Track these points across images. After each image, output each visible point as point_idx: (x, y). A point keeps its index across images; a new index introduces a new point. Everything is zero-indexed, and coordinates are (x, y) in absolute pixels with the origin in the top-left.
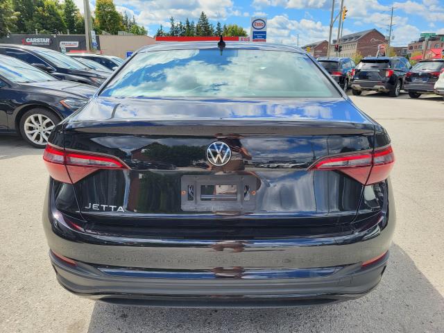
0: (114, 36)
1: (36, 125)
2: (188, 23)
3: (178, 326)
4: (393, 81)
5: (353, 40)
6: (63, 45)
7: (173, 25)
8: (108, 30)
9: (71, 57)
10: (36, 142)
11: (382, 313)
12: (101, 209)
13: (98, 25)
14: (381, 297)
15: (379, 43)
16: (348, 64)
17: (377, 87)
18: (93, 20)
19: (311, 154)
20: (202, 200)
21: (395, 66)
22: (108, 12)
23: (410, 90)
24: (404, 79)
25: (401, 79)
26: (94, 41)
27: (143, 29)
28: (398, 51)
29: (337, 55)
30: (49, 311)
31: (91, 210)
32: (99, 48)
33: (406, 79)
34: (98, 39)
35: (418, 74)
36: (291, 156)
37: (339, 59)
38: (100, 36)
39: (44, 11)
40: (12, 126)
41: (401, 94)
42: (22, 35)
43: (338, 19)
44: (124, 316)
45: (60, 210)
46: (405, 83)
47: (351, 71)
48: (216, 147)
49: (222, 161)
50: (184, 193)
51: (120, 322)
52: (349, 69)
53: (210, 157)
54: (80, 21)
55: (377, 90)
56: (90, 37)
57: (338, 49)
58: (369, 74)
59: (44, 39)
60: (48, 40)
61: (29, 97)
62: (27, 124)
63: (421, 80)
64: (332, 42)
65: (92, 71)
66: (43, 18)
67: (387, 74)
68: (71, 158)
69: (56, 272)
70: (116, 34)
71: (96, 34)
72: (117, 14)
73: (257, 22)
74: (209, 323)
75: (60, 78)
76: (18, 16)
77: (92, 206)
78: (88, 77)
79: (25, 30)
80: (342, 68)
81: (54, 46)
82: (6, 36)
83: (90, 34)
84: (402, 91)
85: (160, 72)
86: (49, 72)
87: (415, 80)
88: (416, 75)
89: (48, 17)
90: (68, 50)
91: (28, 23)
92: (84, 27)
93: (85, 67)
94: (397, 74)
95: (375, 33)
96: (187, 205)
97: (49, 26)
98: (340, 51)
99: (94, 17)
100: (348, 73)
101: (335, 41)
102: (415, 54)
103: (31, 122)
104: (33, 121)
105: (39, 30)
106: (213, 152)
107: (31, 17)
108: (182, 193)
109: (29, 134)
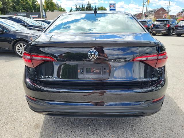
0: (52, 12)
1: (21, 48)
2: (83, 6)
3: (77, 127)
4: (169, 29)
5: (153, 12)
6: (31, 16)
7: (76, 7)
8: (50, 10)
9: (35, 20)
10: (21, 55)
11: (162, 123)
12: (46, 78)
13: (46, 7)
14: (161, 116)
15: (164, 13)
16: (150, 22)
17: (162, 32)
18: (44, 6)
19: (132, 56)
20: (86, 74)
21: (171, 22)
22: (50, 2)
23: (177, 33)
24: (174, 28)
25: (173, 28)
26: (44, 14)
27: (64, 9)
28: (172, 16)
29: (145, 19)
30: (26, 120)
31: (42, 78)
32: (46, 17)
33: (175, 28)
34: (45, 13)
35: (180, 26)
36: (124, 57)
37: (146, 20)
38: (47, 12)
39: (24, 2)
40: (11, 48)
41: (173, 35)
42: (15, 12)
43: (146, 3)
44: (56, 122)
45: (30, 79)
46: (175, 30)
47: (151, 25)
48: (92, 52)
49: (95, 57)
50: (79, 71)
51: (54, 125)
52: (151, 24)
53: (90, 56)
54: (38, 6)
55: (163, 33)
56: (42, 13)
57: (146, 16)
58: (159, 26)
59: (24, 14)
60: (25, 14)
61: (18, 37)
62: (17, 48)
63: (181, 29)
64: (143, 13)
65: (43, 26)
66: (23, 5)
67: (167, 26)
68: (33, 57)
69: (28, 103)
70: (53, 11)
71: (45, 11)
72: (53, 3)
73: (112, 5)
74: (90, 126)
75: (30, 29)
76: (13, 4)
77: (42, 76)
78: (41, 28)
79: (16, 10)
80: (147, 24)
81: (28, 16)
82: (8, 12)
83: (42, 11)
84: (173, 34)
85: (68, 25)
86: (25, 26)
87: (179, 29)
88: (180, 27)
89: (25, 5)
90: (33, 18)
91: (17, 7)
92: (40, 9)
93: (40, 25)
94: (172, 26)
95: (162, 9)
96: (80, 76)
97: (25, 9)
98: (147, 17)
99: (44, 4)
100: (150, 26)
101: (145, 13)
102: (180, 18)
103: (19, 47)
104: (19, 46)
105: (22, 10)
106: (91, 54)
107: (18, 5)
108: (78, 71)
109: (18, 52)
